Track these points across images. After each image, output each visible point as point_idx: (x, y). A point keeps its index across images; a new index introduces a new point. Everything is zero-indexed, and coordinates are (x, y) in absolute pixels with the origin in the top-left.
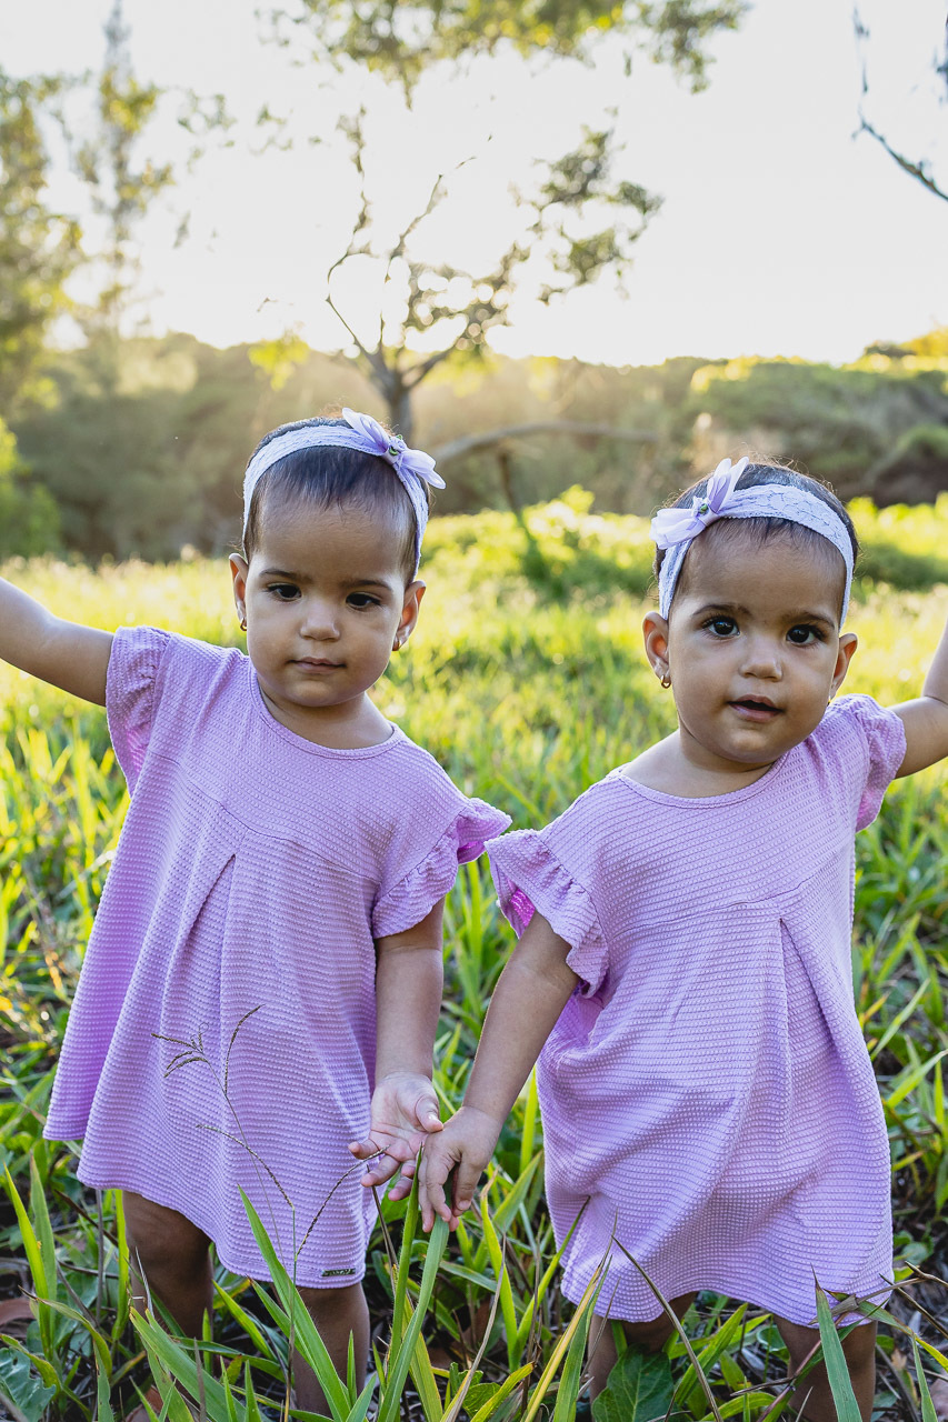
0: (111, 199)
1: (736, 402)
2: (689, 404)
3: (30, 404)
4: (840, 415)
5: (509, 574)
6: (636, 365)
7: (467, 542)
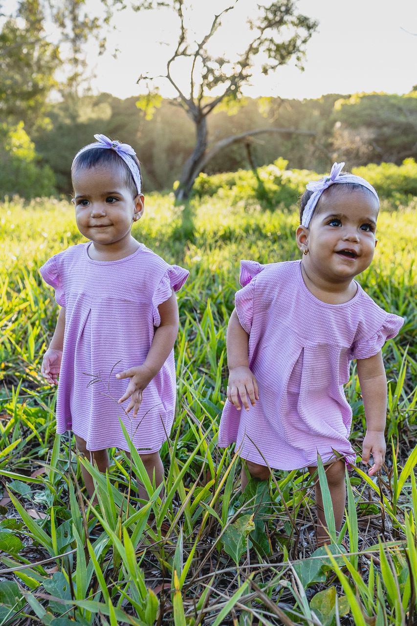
0: (72, 35)
1: (354, 115)
2: (332, 117)
3: (40, 129)
4: (402, 119)
5: (250, 197)
6: (308, 99)
7: (232, 184)
